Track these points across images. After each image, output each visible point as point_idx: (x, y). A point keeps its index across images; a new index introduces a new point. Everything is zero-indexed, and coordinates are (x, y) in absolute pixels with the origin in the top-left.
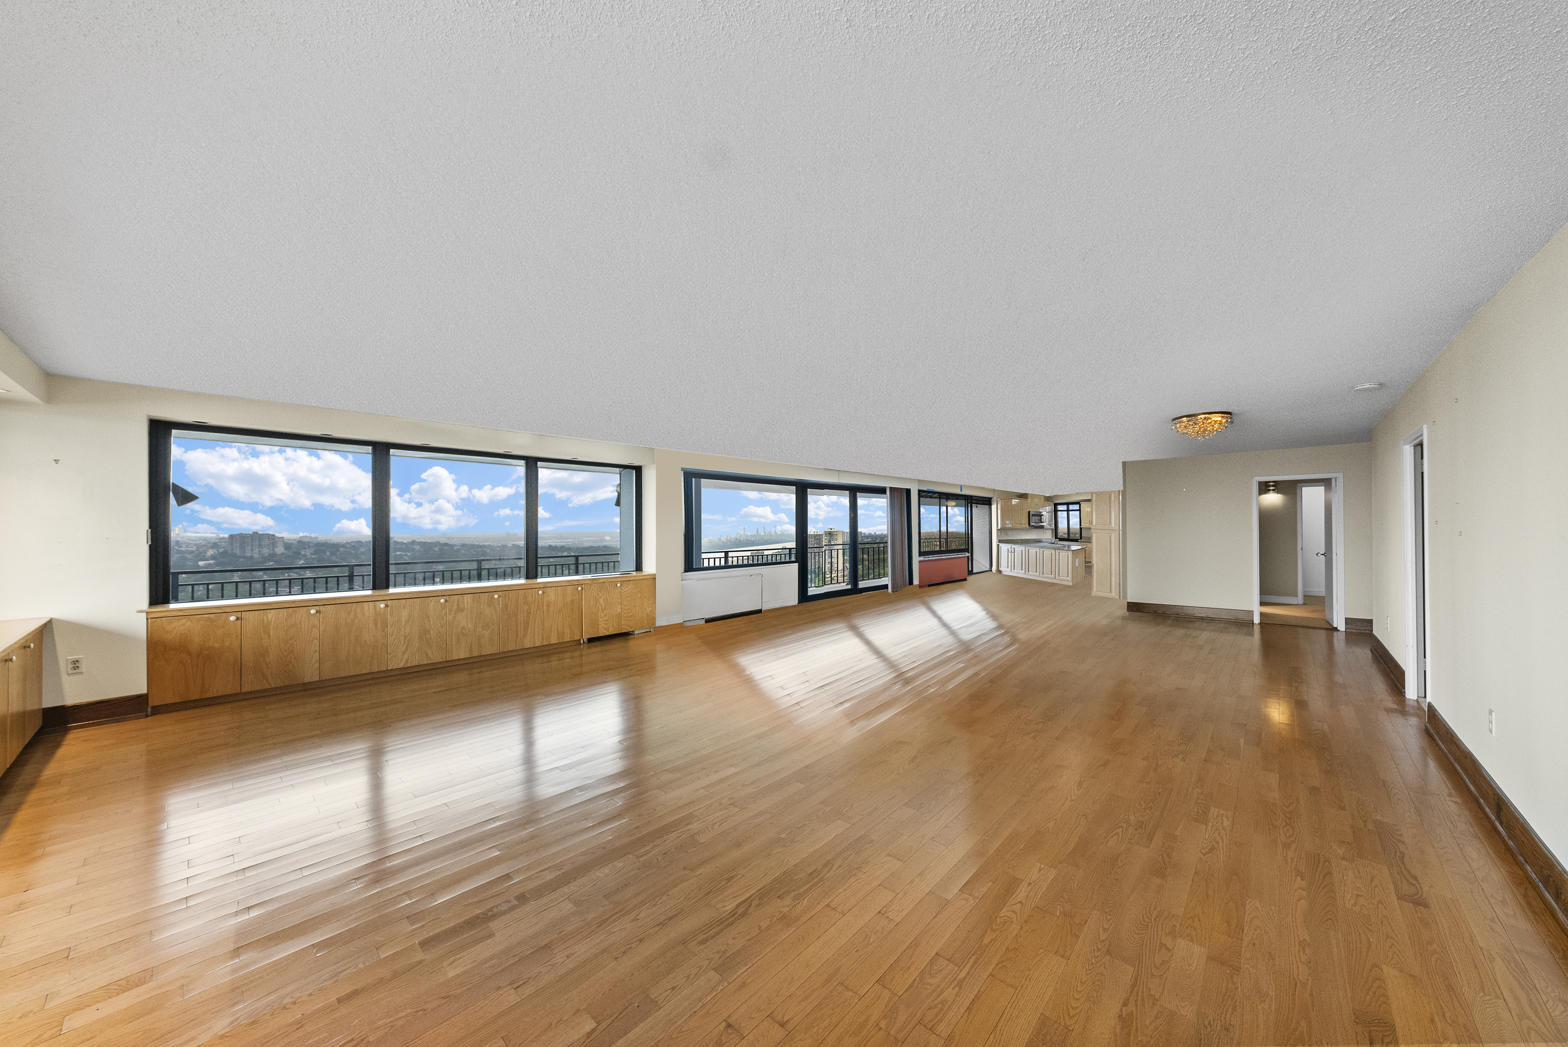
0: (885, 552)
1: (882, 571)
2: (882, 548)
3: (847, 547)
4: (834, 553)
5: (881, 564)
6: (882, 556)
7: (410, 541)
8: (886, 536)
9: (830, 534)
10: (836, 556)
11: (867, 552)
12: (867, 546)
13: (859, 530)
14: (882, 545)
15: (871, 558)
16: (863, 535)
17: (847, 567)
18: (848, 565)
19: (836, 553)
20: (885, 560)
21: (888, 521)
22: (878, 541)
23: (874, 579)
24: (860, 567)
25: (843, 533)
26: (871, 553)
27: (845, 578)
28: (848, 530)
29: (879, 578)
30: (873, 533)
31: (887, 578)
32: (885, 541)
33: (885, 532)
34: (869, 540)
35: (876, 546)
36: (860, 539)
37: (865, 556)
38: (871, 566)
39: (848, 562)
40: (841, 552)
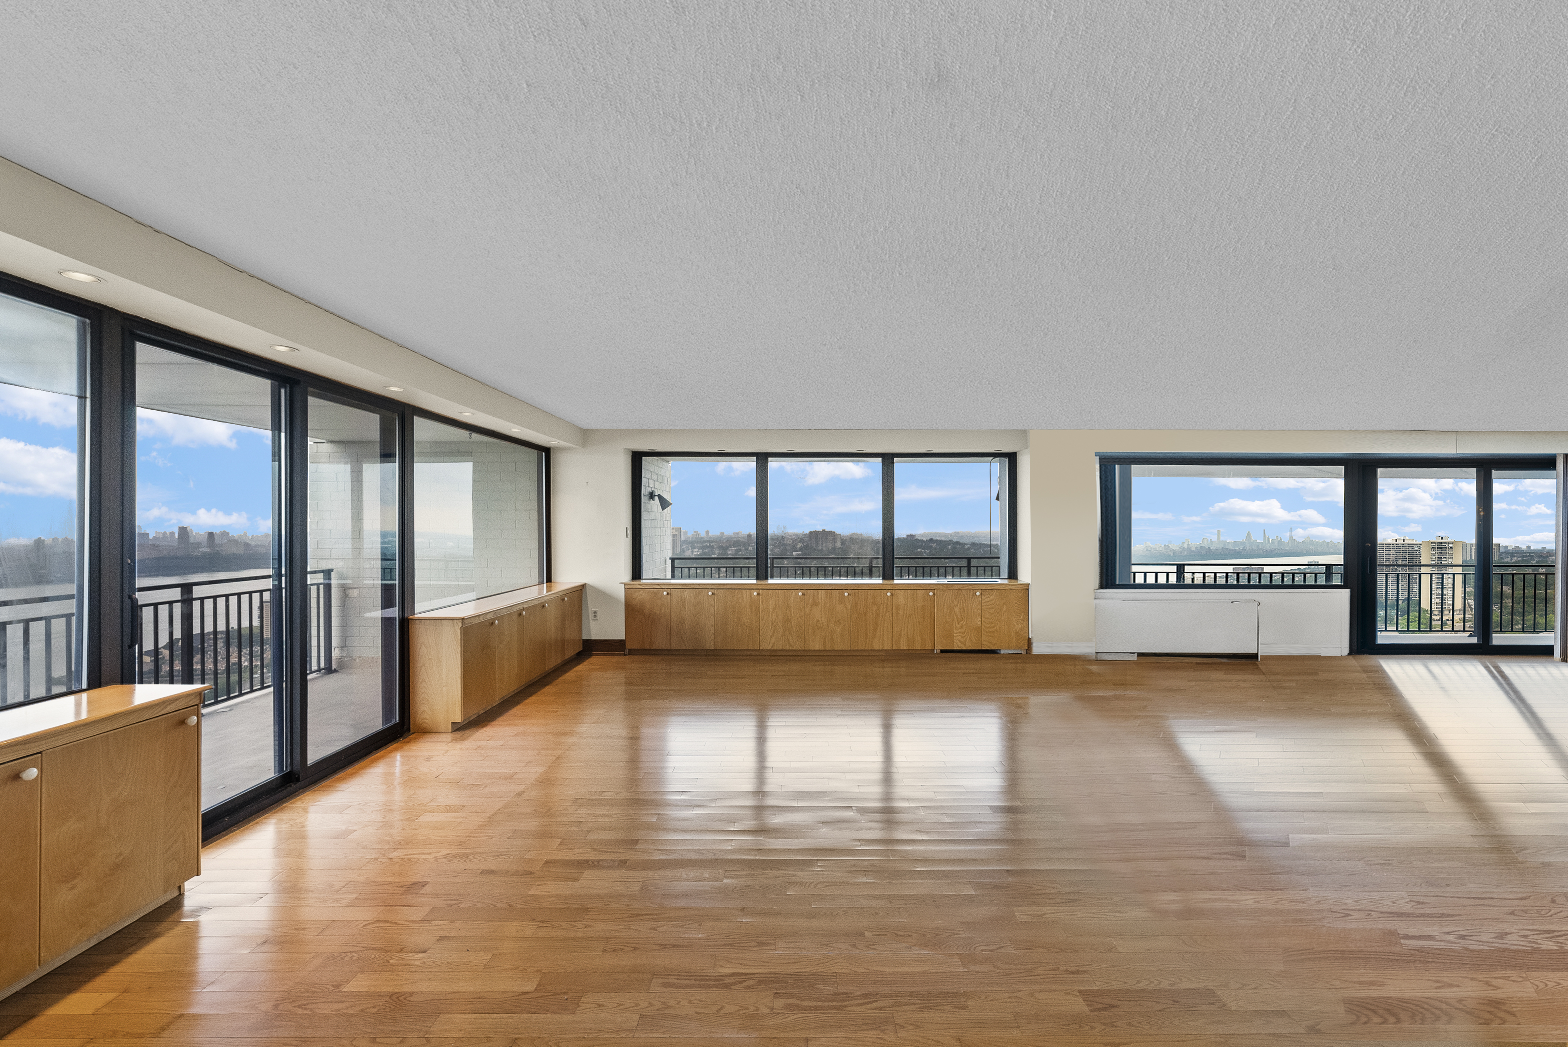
0: (1548, 584)
1: (1541, 620)
2: (1543, 577)
3: (1472, 570)
4: (1448, 580)
5: (1541, 606)
6: (1541, 592)
7: (929, 539)
8: (1551, 554)
9: (1441, 547)
10: (1450, 585)
11: (1510, 582)
12: (1510, 570)
13: (1496, 540)
14: (1542, 570)
15: (1519, 593)
16: (1502, 550)
17: (1470, 606)
18: (1471, 602)
19: (1451, 580)
20: (1548, 600)
21: (1557, 524)
22: (1533, 563)
23: (1523, 631)
24: (1495, 608)
25: (1464, 545)
26: (1519, 584)
27: (1467, 625)
28: (1474, 541)
29: (1534, 632)
30: (1524, 547)
31: (1552, 634)
32: (1549, 563)
33: (1551, 546)
34: (1515, 559)
35: (1529, 571)
36: (1496, 558)
37: (1507, 589)
38: (1518, 607)
39: (1473, 597)
40: (1459, 579)
